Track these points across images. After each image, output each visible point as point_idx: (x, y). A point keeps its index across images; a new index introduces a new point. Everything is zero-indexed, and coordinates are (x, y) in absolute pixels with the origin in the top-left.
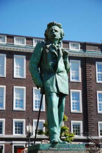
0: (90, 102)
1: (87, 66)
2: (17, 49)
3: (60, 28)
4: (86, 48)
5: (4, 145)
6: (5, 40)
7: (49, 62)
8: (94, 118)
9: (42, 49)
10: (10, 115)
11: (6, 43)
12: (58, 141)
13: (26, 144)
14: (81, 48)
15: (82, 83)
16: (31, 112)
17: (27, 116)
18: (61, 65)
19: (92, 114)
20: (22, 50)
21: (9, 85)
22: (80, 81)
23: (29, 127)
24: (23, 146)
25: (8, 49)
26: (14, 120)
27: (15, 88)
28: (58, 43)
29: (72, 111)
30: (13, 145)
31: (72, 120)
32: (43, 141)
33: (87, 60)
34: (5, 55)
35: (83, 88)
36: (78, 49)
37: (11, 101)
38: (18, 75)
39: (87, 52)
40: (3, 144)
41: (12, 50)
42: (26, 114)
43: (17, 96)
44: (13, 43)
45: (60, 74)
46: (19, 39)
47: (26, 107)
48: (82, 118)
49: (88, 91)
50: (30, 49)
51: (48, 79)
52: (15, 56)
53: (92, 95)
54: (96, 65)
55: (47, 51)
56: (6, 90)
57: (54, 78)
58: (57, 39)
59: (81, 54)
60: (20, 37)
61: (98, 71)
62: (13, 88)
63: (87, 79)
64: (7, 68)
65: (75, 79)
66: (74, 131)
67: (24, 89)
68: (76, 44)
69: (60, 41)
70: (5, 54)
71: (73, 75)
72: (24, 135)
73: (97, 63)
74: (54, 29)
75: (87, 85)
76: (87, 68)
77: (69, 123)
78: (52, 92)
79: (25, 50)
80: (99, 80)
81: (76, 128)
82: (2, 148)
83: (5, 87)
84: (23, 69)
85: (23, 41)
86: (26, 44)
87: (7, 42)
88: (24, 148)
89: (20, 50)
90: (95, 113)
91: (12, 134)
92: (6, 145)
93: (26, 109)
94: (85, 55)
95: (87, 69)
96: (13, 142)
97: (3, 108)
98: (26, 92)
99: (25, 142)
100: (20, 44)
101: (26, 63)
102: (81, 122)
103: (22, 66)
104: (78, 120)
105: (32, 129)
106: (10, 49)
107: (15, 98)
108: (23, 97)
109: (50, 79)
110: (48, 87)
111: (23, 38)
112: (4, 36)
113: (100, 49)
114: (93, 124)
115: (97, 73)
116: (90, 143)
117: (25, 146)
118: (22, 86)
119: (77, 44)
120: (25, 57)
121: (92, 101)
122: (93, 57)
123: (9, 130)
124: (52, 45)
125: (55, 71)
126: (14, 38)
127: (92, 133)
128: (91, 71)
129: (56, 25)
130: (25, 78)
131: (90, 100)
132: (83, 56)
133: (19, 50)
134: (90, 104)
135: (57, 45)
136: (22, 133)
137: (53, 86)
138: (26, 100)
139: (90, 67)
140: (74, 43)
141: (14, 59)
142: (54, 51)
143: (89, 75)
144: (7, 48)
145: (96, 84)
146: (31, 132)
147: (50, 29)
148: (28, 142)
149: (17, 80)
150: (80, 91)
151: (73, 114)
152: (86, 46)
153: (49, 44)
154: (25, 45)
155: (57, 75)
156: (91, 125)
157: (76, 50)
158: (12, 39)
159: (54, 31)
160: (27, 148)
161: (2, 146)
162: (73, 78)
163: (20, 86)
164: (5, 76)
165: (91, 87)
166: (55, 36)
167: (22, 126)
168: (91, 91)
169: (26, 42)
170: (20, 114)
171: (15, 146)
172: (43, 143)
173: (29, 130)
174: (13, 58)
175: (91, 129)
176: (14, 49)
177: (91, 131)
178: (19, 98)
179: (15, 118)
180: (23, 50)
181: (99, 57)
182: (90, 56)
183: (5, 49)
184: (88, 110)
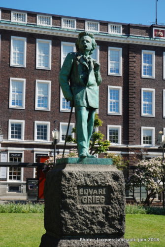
0: (132, 101)
1: (130, 55)
2: (41, 32)
3: (92, 38)
4: (131, 32)
5: (23, 153)
6: (25, 18)
7: (79, 75)
8: (136, 123)
9: (73, 61)
10: (31, 116)
11: (26, 22)
12: (86, 155)
13: (51, 152)
14: (123, 32)
15: (123, 78)
16: (58, 112)
17: (52, 117)
18: (92, 78)
19: (134, 117)
20: (47, 32)
21: (30, 78)
22: (121, 74)
23: (55, 133)
24: (47, 155)
25: (30, 32)
26: (36, 122)
27: (38, 82)
28: (89, 54)
29: (109, 112)
30: (35, 153)
31: (109, 124)
32: (72, 149)
33: (130, 47)
34: (25, 39)
35: (124, 83)
36: (120, 33)
37: (33, 99)
38: (42, 65)
39: (131, 37)
40: (22, 151)
41: (34, 32)
42: (51, 115)
43: (39, 92)
44: (36, 23)
45: (90, 87)
46: (43, 17)
47: (51, 107)
48: (121, 122)
49: (130, 88)
50: (57, 32)
51: (78, 92)
52: (37, 40)
53: (135, 93)
54: (142, 55)
55: (78, 63)
56: (26, 84)
57: (84, 91)
58: (88, 50)
59: (123, 39)
60: (44, 15)
61: (145, 62)
62: (35, 81)
63: (130, 73)
64: (27, 56)
65: (114, 72)
66: (110, 137)
67: (49, 83)
68: (117, 25)
69: (92, 52)
70: (25, 37)
71: (112, 67)
72: (48, 142)
73: (143, 51)
74: (85, 39)
75: (130, 80)
76: (130, 57)
77: (105, 128)
78: (82, 106)
79: (51, 33)
80: (145, 74)
81: (114, 134)
82: (21, 156)
83: (24, 80)
84: (48, 57)
85: (49, 20)
86: (53, 25)
87: (28, 22)
88: (48, 157)
89: (45, 32)
90: (139, 116)
91: (34, 139)
92: (26, 153)
93: (51, 109)
94: (128, 41)
95: (130, 60)
96: (35, 149)
97: (23, 107)
98: (52, 87)
99: (49, 150)
100: (44, 25)
101: (52, 50)
102: (120, 127)
103: (47, 53)
104: (116, 125)
105: (59, 135)
106: (32, 30)
107: (37, 95)
108: (47, 94)
109: (81, 92)
110: (78, 100)
111: (49, 17)
112: (24, 13)
113: (148, 34)
114: (134, 129)
115: (143, 64)
116: (129, 153)
117: (49, 155)
118: (46, 80)
119: (119, 25)
120: (50, 41)
121: (135, 101)
122: (138, 43)
123: (30, 134)
124: (83, 57)
125: (86, 84)
126: (37, 17)
127: (133, 140)
128: (135, 62)
129: (88, 34)
130: (50, 69)
131: (132, 99)
132: (125, 42)
133: (43, 32)
134: (132, 104)
135: (88, 56)
136: (45, 138)
137: (82, 100)
138: (51, 98)
139: (135, 57)
140: (115, 25)
141: (37, 44)
142: (85, 63)
143: (132, 68)
144: (28, 30)
145: (141, 79)
146: (57, 138)
147: (82, 39)
148: (53, 150)
149: (40, 72)
150: (121, 88)
151: (110, 117)
152: (131, 29)
153: (80, 56)
154: (51, 25)
155: (87, 88)
156: (133, 130)
157: (117, 33)
158: (34, 18)
159: (85, 42)
160: (52, 157)
161: (22, 154)
162: (111, 71)
163: (44, 80)
164: (25, 67)
165: (135, 82)
166: (86, 47)
167: (46, 130)
168: (135, 88)
169: (53, 22)
170: (43, 115)
171: (36, 154)
172: (71, 151)
173: (55, 137)
174: (35, 43)
175: (133, 135)
176: (36, 31)
177: (133, 138)
178: (42, 95)
179: (37, 120)
180: (49, 32)
181: (146, 44)
182: (134, 43)
183: (25, 31)
184: (130, 112)
